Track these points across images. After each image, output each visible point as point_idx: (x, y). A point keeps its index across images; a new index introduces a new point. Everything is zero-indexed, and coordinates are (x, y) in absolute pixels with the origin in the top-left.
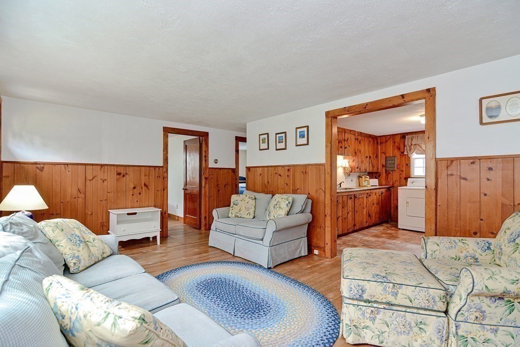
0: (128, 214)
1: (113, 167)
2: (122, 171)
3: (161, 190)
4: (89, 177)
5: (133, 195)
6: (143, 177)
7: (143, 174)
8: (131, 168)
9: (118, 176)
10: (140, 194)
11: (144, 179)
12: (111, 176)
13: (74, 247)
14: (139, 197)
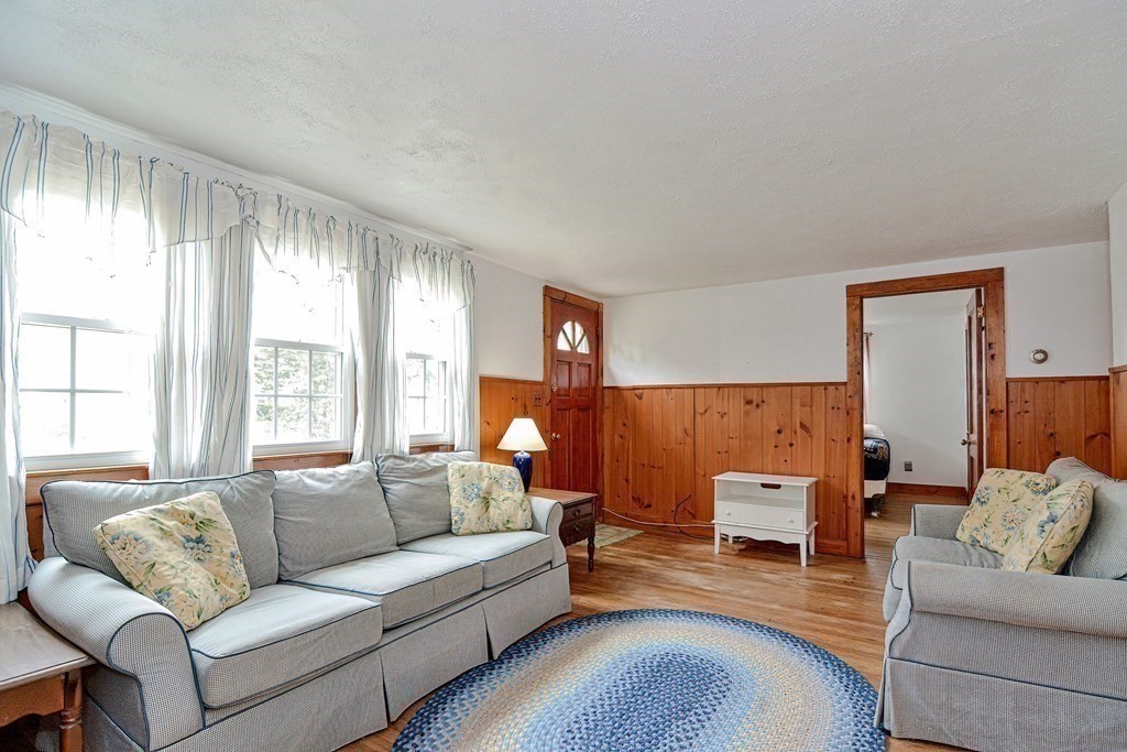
0: (764, 486)
1: (738, 389)
2: (754, 395)
3: (843, 441)
4: (700, 409)
5: (776, 447)
6: (797, 407)
7: (797, 402)
8: (772, 390)
9: (748, 406)
10: (791, 445)
11: (799, 414)
12: (735, 407)
13: (463, 501)
14: (789, 453)
